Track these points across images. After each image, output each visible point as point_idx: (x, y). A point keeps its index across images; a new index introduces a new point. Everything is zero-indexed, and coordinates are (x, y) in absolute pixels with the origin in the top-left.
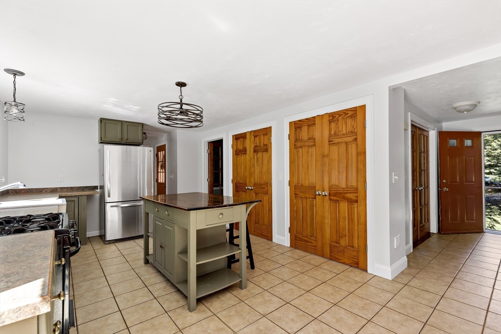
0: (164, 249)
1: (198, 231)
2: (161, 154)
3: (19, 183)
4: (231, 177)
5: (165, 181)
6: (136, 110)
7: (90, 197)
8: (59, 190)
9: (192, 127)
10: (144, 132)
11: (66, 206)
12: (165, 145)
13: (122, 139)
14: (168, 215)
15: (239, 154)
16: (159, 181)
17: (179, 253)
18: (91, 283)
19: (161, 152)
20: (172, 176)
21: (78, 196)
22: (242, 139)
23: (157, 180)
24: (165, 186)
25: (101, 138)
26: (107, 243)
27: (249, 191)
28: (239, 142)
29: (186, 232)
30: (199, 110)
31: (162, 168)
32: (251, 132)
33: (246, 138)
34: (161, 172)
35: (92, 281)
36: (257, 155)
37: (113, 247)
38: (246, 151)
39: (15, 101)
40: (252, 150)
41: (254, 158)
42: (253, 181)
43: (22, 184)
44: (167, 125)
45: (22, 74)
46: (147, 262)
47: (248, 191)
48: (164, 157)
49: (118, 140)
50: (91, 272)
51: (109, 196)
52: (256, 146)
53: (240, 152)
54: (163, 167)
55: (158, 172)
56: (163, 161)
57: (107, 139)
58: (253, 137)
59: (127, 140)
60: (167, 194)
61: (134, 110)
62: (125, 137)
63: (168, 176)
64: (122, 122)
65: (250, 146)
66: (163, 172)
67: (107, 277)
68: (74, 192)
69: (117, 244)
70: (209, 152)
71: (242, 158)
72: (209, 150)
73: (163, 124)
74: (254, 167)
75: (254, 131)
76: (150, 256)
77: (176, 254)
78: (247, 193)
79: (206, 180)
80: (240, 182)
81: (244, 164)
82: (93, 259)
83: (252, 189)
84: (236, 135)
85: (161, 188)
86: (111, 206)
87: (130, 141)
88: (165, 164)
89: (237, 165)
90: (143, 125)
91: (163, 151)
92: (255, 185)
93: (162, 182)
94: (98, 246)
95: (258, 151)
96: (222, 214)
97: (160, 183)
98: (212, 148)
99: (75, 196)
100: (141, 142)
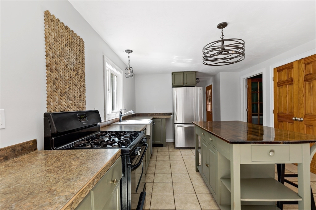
0: (209, 168)
1: (242, 166)
2: (209, 92)
3: (132, 111)
4: (272, 108)
5: (212, 110)
6: (191, 62)
7: (167, 120)
8: (154, 115)
9: (233, 63)
10: (197, 78)
11: (150, 125)
12: (211, 85)
13: (183, 83)
14: (212, 140)
15: (282, 86)
16: (208, 110)
17: (222, 178)
18: (164, 176)
19: (209, 90)
20: (217, 107)
21: (162, 119)
22: (287, 70)
23: (207, 109)
24: (212, 114)
25: (172, 84)
26: (176, 148)
27: (298, 122)
28: (282, 73)
29: (229, 163)
30: (240, 43)
31: (209, 101)
32: (299, 61)
33: (293, 68)
34: (209, 104)
35: (164, 175)
36: (310, 84)
37: (178, 152)
38: (292, 81)
39: (129, 67)
40: (302, 80)
41: (305, 87)
42: (303, 112)
43: (133, 112)
44: (211, 65)
45: (132, 51)
46: (197, 171)
47: (295, 122)
48: (211, 93)
49: (181, 84)
50: (165, 168)
51: (176, 120)
52: (307, 75)
53: (284, 83)
54: (211, 100)
55: (207, 104)
56: (210, 97)
57: (176, 84)
58: (303, 66)
59: (187, 83)
60: (213, 121)
61: (189, 62)
62: (186, 83)
63: (214, 107)
64: (183, 72)
65: (299, 75)
66: (210, 104)
67: (172, 174)
68: (161, 116)
69: (181, 150)
70: (247, 87)
71: (287, 89)
72: (247, 86)
73: (207, 64)
74: (305, 97)
75: (305, 59)
76: (199, 166)
77: (219, 178)
78: (295, 125)
79: (245, 110)
80: (284, 112)
81: (290, 95)
82: (167, 158)
83: (301, 121)
84: (278, 68)
85: (209, 115)
86: (178, 126)
87: (188, 84)
88: (212, 98)
89: (279, 96)
90: (196, 72)
91: (210, 89)
92: (306, 116)
93: (210, 111)
94: (171, 149)
95: (311, 79)
96: (272, 151)
97: (209, 112)
98: (250, 83)
99: (160, 119)
100: (195, 84)
